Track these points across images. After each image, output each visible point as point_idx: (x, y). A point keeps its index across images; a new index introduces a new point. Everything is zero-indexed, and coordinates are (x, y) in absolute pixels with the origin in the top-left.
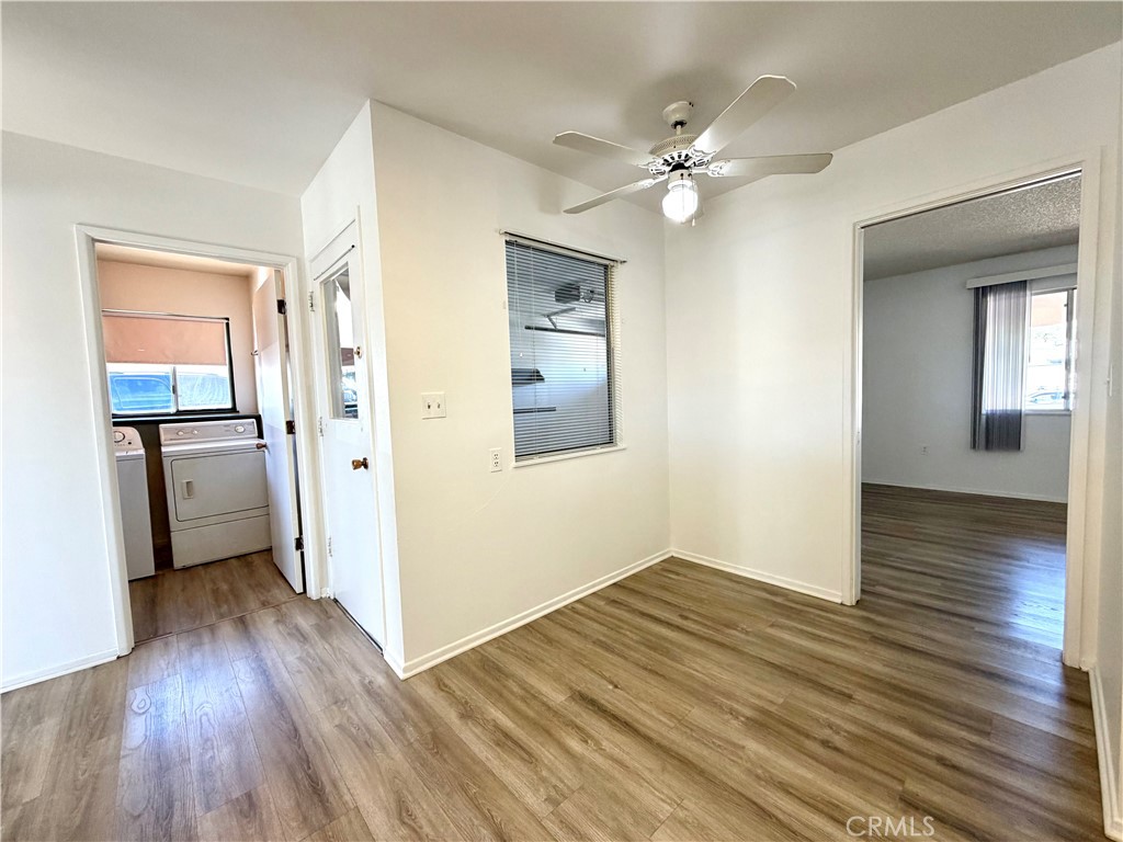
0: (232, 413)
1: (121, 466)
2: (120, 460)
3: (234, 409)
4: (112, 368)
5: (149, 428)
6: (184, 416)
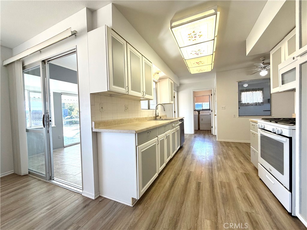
0: (209, 110)
1: (195, 116)
2: (194, 115)
3: (210, 109)
4: (196, 104)
5: (199, 111)
6: (203, 110)
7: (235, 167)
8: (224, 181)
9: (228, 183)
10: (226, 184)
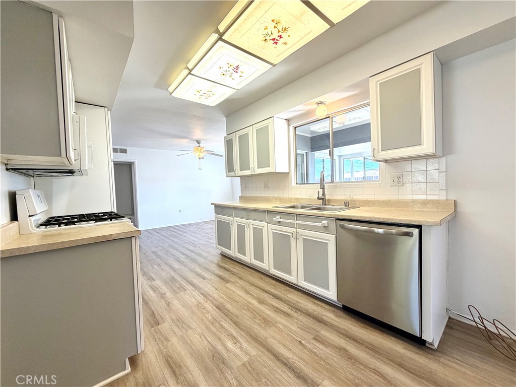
7: (180, 334)
8: (182, 293)
9: (178, 293)
10: (178, 291)
